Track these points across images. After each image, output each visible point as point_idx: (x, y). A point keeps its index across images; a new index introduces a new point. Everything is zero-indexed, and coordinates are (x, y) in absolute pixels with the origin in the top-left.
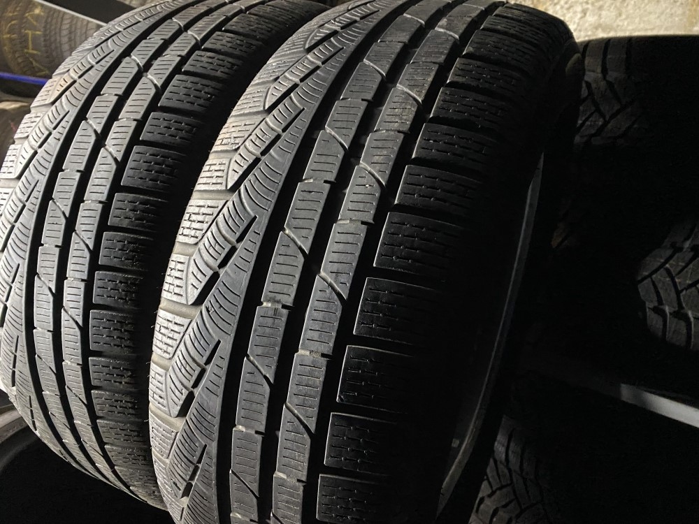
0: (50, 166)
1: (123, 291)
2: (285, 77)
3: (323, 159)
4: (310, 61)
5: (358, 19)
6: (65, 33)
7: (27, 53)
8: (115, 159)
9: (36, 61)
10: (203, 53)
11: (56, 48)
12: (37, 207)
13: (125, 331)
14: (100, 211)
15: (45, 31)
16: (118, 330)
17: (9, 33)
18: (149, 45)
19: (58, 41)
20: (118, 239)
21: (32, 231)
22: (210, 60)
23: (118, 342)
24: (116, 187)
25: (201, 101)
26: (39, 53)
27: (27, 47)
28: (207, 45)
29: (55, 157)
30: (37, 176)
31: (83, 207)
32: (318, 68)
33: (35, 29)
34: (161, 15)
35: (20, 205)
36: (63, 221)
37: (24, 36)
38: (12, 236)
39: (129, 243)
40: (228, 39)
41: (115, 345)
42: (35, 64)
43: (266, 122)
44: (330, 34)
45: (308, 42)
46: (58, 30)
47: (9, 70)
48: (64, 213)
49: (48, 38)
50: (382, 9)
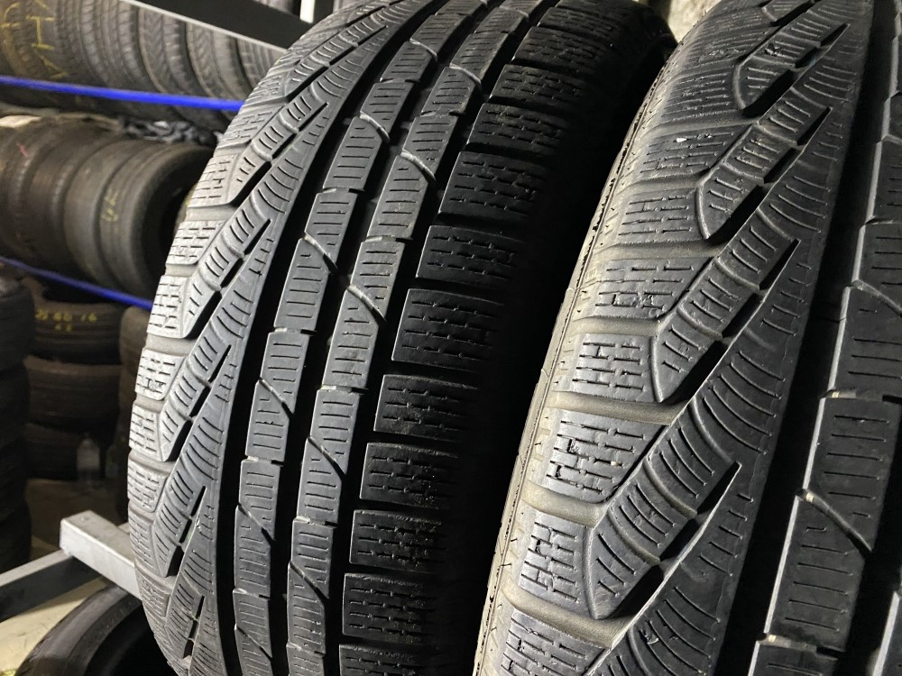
0: (248, 321)
1: (408, 545)
2: (723, 168)
3: (872, 349)
4: (767, 136)
5: (817, 44)
6: (87, 18)
7: (35, 48)
8: (374, 313)
9: (49, 59)
10: (497, 108)
11: (76, 40)
12: (233, 391)
13: (409, 609)
14: (355, 406)
15: (59, 16)
16: (395, 607)
17: (8, 21)
18: (388, 93)
19: (78, 29)
20: (394, 455)
21: (225, 433)
22: (513, 122)
23: (395, 625)
24: (381, 362)
25: (515, 201)
26: (52, 48)
27: (35, 40)
28: (497, 90)
29: (255, 304)
30: (226, 339)
31: (322, 396)
32: (791, 153)
33: (45, 13)
34: (388, 34)
35: (200, 388)
36: (285, 421)
37: (31, 25)
38: (189, 439)
39: (414, 463)
40: (532, 79)
41: (389, 631)
42: (47, 63)
43: (717, 267)
44: (780, 79)
45: (738, 95)
46: (77, 15)
47: (11, 72)
48: (284, 406)
49: (63, 26)
50: (850, 21)
